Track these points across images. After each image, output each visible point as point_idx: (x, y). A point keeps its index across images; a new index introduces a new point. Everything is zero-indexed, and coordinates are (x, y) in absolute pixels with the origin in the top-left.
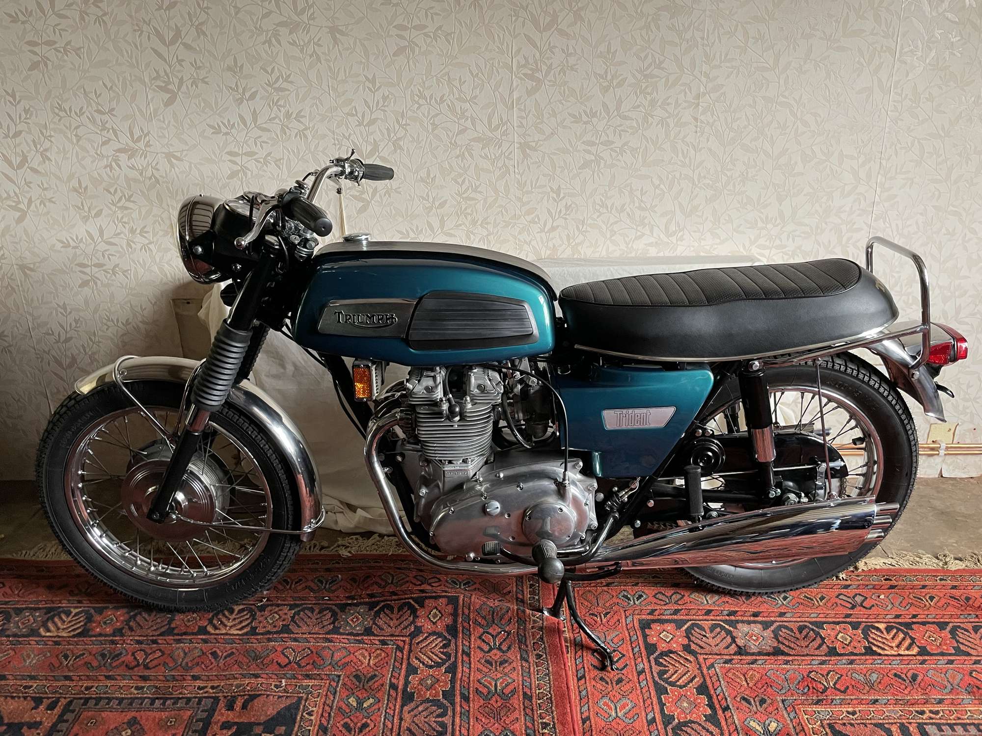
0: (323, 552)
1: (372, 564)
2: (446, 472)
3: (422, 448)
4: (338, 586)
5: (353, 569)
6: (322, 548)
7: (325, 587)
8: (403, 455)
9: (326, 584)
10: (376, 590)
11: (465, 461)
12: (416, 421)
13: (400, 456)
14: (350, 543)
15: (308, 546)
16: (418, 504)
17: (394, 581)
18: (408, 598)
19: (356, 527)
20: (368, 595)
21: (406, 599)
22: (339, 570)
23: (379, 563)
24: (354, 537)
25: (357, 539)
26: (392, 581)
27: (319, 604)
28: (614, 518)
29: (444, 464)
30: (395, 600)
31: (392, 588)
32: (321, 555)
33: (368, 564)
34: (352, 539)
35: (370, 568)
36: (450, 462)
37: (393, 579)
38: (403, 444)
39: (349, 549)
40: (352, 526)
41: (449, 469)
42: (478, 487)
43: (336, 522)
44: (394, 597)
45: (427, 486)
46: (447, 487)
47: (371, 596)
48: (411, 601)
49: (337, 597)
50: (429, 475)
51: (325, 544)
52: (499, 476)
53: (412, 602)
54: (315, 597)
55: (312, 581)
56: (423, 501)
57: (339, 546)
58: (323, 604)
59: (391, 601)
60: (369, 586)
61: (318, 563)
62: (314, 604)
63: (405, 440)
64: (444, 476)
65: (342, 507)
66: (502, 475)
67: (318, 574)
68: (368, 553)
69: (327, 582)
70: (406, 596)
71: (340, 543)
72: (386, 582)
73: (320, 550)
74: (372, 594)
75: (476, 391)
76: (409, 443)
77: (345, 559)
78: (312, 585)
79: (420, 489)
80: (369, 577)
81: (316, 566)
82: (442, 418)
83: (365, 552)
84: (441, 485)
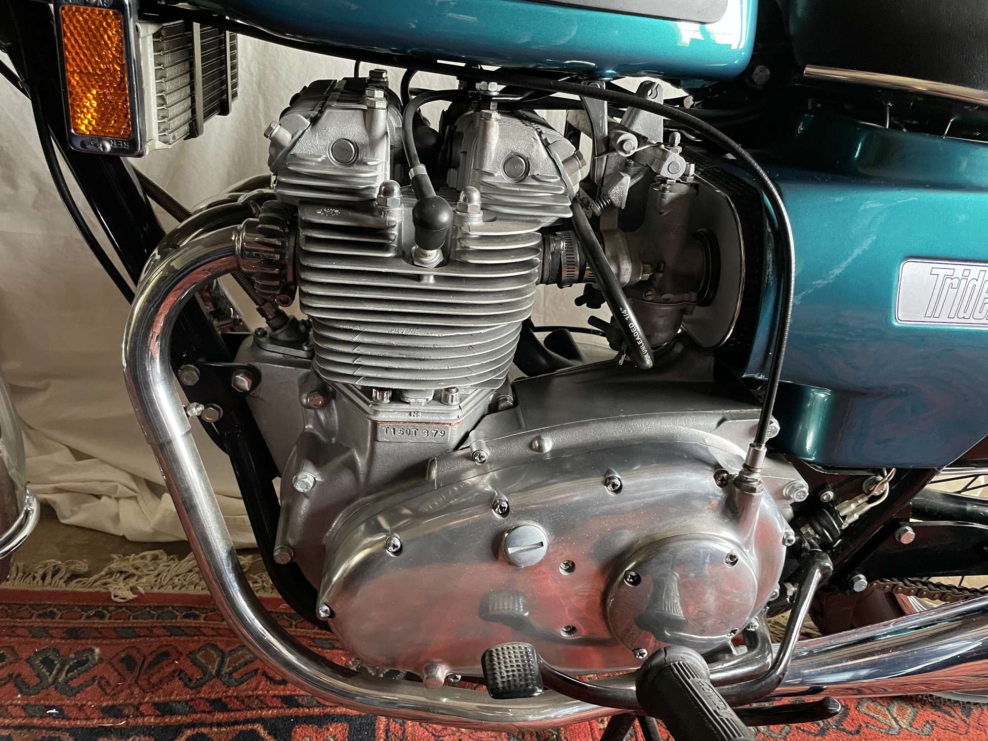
0: (75, 586)
1: (180, 621)
2: (381, 428)
3: (312, 355)
4: (88, 676)
5: (132, 632)
6: (74, 576)
7: (55, 679)
8: (255, 376)
9: (60, 671)
10: (178, 692)
11: (441, 398)
12: (298, 267)
13: (246, 375)
14: (137, 568)
15: (41, 572)
16: (289, 509)
17: (226, 670)
18: (253, 721)
19: (156, 532)
20: (156, 705)
21: (246, 721)
22: (100, 635)
23: (196, 617)
24: (149, 554)
25: (155, 558)
26: (219, 672)
27: (29, 728)
28: (824, 569)
29: (377, 403)
30: (219, 725)
31: (217, 691)
32: (65, 593)
33: (168, 623)
34: (143, 558)
35: (173, 631)
36: (397, 397)
37: (222, 662)
38: (257, 345)
39: (132, 582)
40: (148, 529)
41: (392, 417)
42: (471, 478)
43: (116, 519)
44: (219, 716)
45: (318, 463)
46: (382, 469)
47: (164, 709)
48: (259, 728)
49: (81, 708)
50: (328, 433)
51: (82, 566)
52: (540, 449)
53: (262, 732)
54: (24, 708)
55: (28, 661)
56: (304, 506)
57: (111, 573)
58: (39, 728)
59: (211, 725)
60: (161, 681)
61: (52, 615)
62: (19, 727)
63: (264, 334)
64: (375, 438)
65: (133, 486)
66: (548, 445)
67: (46, 642)
68: (176, 591)
69: (63, 665)
70: (249, 714)
71: (114, 566)
72: (205, 672)
73: (70, 579)
74: (166, 704)
75: (499, 177)
76: (274, 340)
77: (119, 606)
78: (26, 671)
79: (298, 470)
80: (166, 655)
81: (48, 622)
82: (385, 248)
83: (169, 590)
84: (361, 462)
